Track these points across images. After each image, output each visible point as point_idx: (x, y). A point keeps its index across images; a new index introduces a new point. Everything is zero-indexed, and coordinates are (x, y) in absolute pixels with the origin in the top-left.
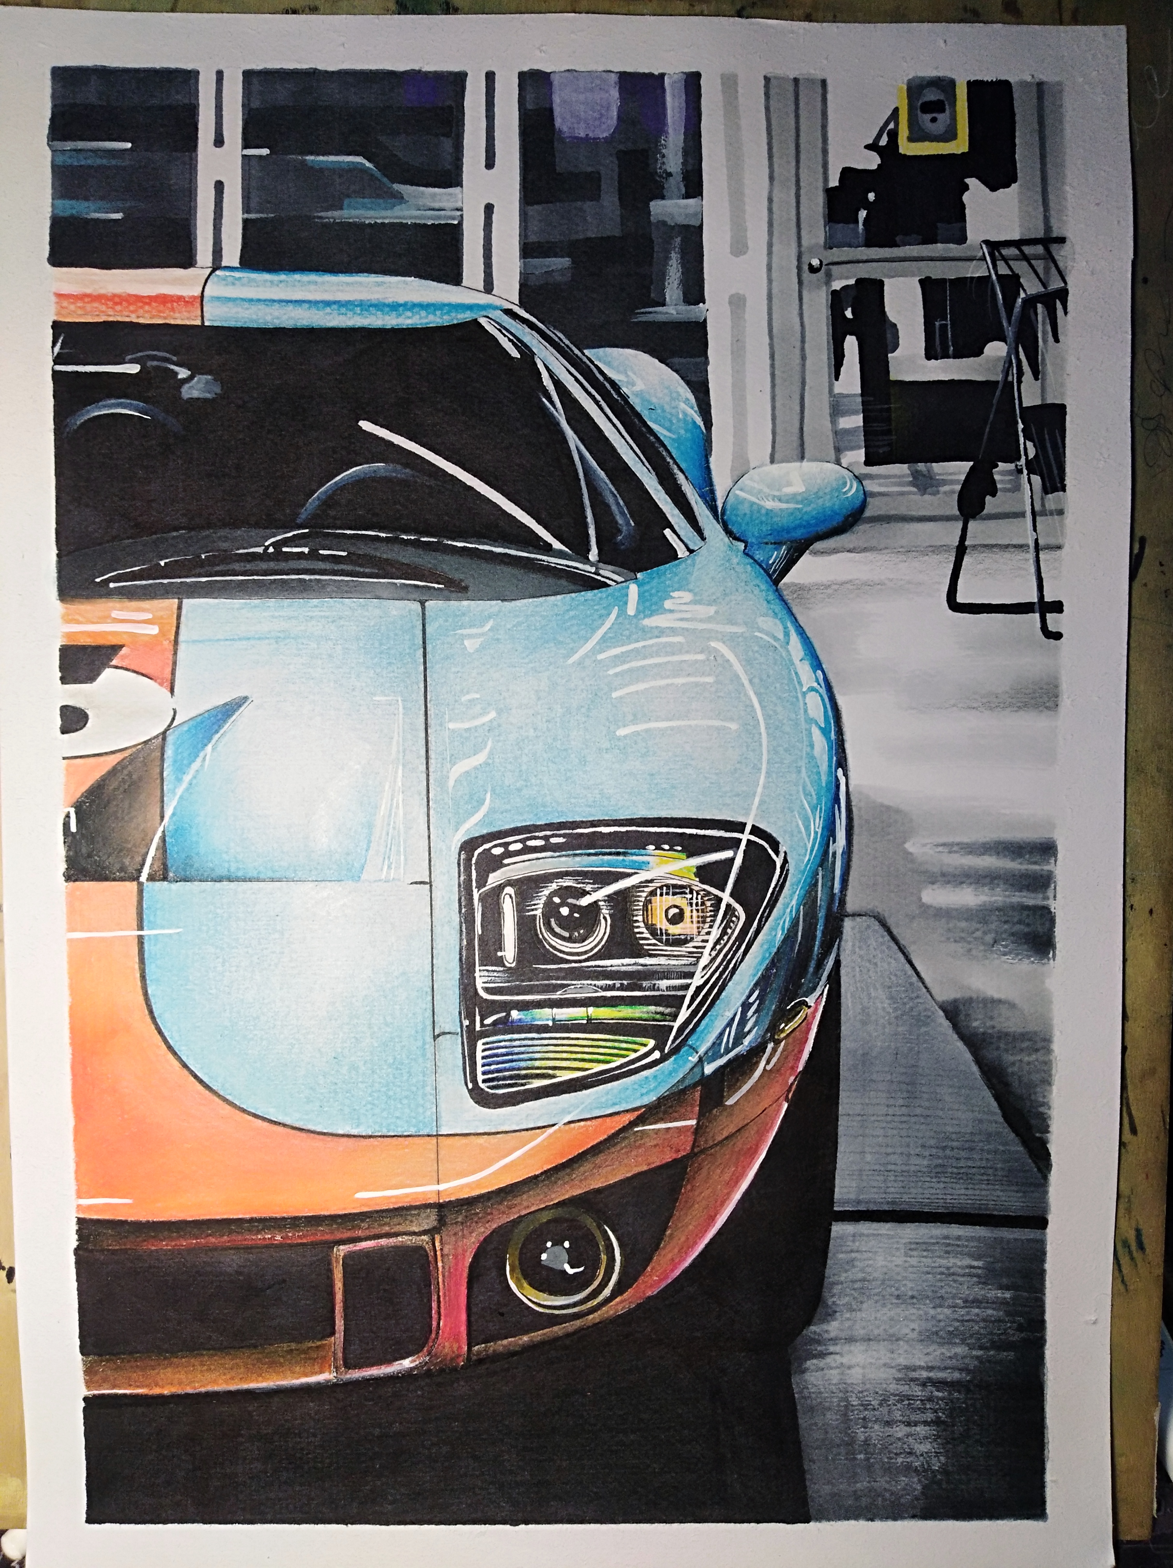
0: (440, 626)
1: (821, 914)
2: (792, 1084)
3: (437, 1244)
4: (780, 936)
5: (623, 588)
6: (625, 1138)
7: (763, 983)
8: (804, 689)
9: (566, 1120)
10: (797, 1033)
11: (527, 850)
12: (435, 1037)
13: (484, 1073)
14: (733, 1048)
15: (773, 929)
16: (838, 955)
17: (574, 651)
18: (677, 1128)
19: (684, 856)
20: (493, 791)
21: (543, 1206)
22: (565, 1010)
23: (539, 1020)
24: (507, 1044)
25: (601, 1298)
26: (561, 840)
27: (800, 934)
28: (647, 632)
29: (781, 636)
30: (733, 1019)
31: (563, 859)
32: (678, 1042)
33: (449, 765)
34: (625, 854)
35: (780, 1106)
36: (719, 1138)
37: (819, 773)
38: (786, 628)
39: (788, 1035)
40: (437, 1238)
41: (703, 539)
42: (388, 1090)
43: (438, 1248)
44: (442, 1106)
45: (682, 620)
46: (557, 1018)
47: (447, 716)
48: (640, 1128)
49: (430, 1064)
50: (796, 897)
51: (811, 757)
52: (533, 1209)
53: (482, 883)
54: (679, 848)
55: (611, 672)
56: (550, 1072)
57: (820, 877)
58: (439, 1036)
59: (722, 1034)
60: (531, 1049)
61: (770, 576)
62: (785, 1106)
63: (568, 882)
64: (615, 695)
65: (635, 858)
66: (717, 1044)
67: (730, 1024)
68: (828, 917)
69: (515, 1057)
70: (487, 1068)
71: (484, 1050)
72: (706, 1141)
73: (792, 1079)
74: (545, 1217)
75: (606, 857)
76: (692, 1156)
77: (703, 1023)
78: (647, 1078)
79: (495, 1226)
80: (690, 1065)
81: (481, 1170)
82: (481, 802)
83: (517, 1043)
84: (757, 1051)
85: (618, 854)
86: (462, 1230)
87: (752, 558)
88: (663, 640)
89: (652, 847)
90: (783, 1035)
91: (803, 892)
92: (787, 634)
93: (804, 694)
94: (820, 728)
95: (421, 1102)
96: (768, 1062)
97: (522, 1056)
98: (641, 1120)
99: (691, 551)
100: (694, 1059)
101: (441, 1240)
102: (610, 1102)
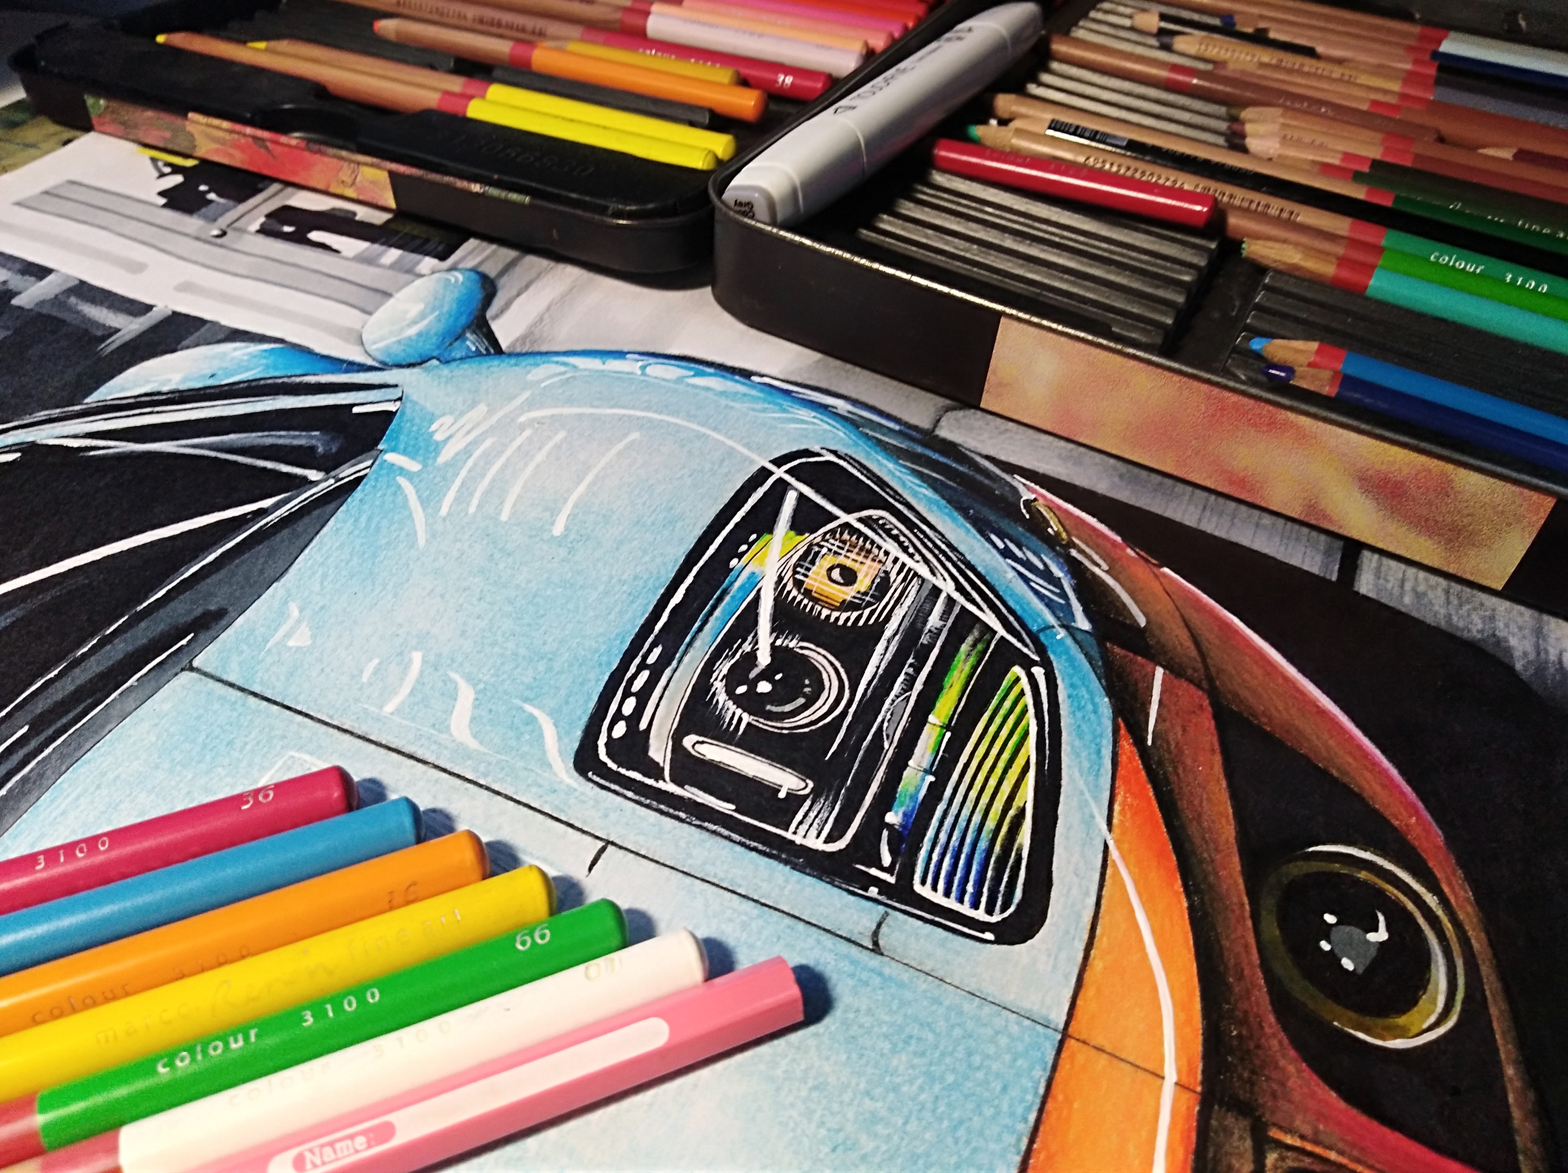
0: (240, 663)
1: (919, 449)
2: (1137, 554)
3: (1289, 1140)
4: (929, 493)
5: (381, 465)
6: (1160, 763)
7: (983, 528)
8: (639, 372)
9: (1104, 826)
10: (1066, 523)
11: (643, 697)
12: (876, 949)
13: (975, 905)
14: (1061, 587)
15: (915, 494)
16: (980, 455)
17: (412, 535)
18: (1162, 693)
19: (766, 537)
20: (526, 700)
21: (1249, 923)
22: (918, 751)
23: (918, 790)
24: (937, 850)
25: (1440, 913)
26: (657, 651)
27: (934, 475)
28: (455, 464)
29: (563, 369)
30: (1020, 574)
31: (686, 659)
32: (1028, 641)
33: (445, 736)
34: (725, 592)
35: (1165, 575)
36: (1194, 653)
37: (745, 395)
38: (557, 363)
39: (1065, 530)
40: (1274, 1133)
41: (396, 386)
42: (942, 1079)
43: (1298, 1143)
44: (1009, 998)
45: (468, 432)
46: (926, 764)
47: (372, 709)
48: (1150, 737)
49: (924, 984)
50: (885, 462)
51: (723, 394)
52: (1252, 941)
53: (655, 771)
54: (754, 536)
55: (472, 510)
56: (1012, 813)
57: (871, 433)
58: (876, 943)
59: (1036, 593)
60: (962, 823)
61: (488, 354)
62: (1166, 570)
63: (724, 667)
64: (504, 517)
65: (737, 584)
66: (1049, 604)
67: (1027, 580)
68: (925, 445)
69: (966, 849)
70: (967, 898)
71: (935, 888)
72: (1195, 670)
73: (1129, 551)
74: (1272, 930)
75: (717, 613)
76: (1214, 694)
77: (1011, 604)
78: (1069, 696)
79: (1272, 1019)
80: (1069, 642)
81: (1155, 989)
82: (531, 720)
83: (943, 837)
84: (1076, 569)
85: (720, 599)
86: (1268, 1079)
87: (454, 360)
88: (477, 454)
89: (734, 562)
90: (1064, 535)
91: (883, 454)
92: (565, 364)
93: (644, 374)
94: (694, 376)
95: (990, 1031)
96: (1098, 565)
97: (969, 840)
98: (1137, 731)
99: (400, 399)
100: (1062, 634)
101: (1280, 1128)
102: (1094, 756)
